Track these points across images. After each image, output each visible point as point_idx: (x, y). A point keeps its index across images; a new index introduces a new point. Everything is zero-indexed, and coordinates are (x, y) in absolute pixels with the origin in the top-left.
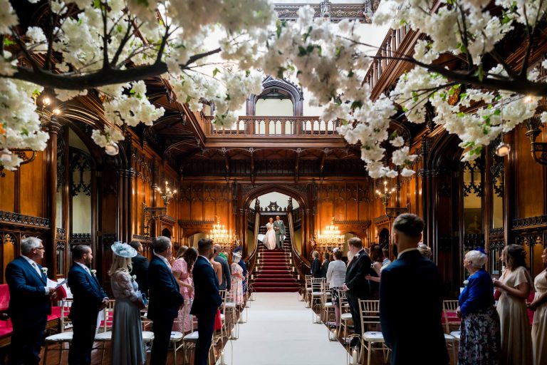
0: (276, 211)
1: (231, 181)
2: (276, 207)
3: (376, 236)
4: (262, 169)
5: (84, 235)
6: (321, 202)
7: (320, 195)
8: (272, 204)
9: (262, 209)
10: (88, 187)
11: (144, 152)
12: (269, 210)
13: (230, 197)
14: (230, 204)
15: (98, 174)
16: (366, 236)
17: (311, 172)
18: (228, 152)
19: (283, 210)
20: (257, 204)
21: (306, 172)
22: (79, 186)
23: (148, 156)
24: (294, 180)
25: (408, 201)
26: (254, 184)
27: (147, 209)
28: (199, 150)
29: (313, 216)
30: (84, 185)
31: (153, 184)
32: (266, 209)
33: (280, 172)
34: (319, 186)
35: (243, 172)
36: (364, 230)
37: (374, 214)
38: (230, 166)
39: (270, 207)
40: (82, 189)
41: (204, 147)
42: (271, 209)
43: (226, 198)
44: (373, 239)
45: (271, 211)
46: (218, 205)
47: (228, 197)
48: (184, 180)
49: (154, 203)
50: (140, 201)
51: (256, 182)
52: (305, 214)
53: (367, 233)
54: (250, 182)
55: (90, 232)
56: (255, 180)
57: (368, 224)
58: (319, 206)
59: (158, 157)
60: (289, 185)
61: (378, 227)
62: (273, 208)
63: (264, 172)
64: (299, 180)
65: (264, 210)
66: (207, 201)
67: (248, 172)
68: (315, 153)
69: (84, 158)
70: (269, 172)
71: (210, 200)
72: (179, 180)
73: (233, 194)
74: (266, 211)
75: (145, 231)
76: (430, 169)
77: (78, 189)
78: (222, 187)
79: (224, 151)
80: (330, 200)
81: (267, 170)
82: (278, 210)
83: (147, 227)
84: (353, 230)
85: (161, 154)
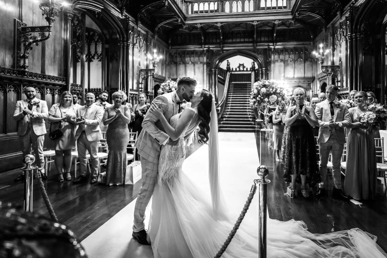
0: (243, 71)
1: (205, 49)
2: (244, 67)
3: (318, 89)
4: (228, 38)
5: (97, 89)
6: (274, 62)
7: (273, 57)
8: (240, 65)
9: (233, 69)
10: (100, 56)
11: (139, 29)
12: (238, 69)
13: (205, 61)
14: (205, 66)
15: (107, 46)
16: (311, 89)
17: (266, 39)
18: (202, 27)
19: (249, 70)
20: (228, 65)
21: (263, 39)
22: (94, 55)
23: (143, 32)
24: (254, 46)
25: (340, 60)
26: (223, 50)
27: (141, 70)
28: (181, 26)
29: (268, 74)
30: (98, 55)
31: (147, 52)
32: (236, 69)
33: (242, 40)
34: (273, 50)
35: (214, 41)
36: (309, 85)
37: (317, 71)
38: (204, 37)
39: (239, 67)
40: (96, 57)
41: (184, 24)
42: (240, 69)
43: (202, 61)
44: (317, 92)
45: (240, 71)
46: (197, 66)
47: (203, 60)
48: (171, 48)
49: (147, 66)
50: (136, 65)
51: (225, 49)
52: (262, 72)
53: (312, 87)
54: (220, 49)
55: (101, 87)
56: (223, 47)
57: (313, 79)
58: (272, 65)
59: (150, 33)
60: (250, 50)
61: (320, 81)
62: (241, 69)
63: (230, 41)
64: (257, 46)
65: (234, 70)
66: (188, 63)
67: (218, 41)
68: (269, 25)
69: (97, 35)
70: (234, 40)
71: (190, 63)
72: (168, 49)
73: (207, 58)
74: (236, 71)
75: (140, 86)
76: (356, 33)
77: (93, 57)
78: (199, 53)
79: (199, 26)
80: (282, 60)
81: (232, 39)
82: (245, 69)
83: (142, 83)
84: (300, 84)
85: (153, 31)
